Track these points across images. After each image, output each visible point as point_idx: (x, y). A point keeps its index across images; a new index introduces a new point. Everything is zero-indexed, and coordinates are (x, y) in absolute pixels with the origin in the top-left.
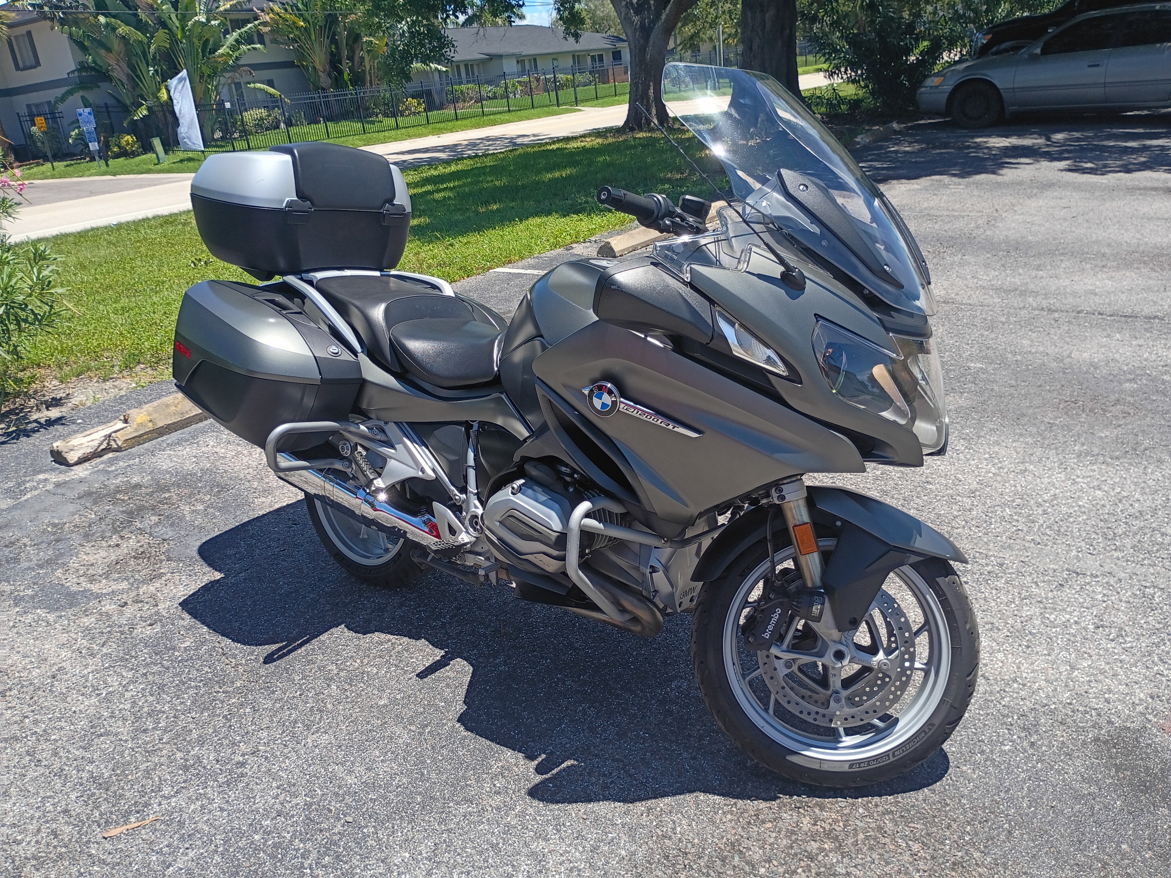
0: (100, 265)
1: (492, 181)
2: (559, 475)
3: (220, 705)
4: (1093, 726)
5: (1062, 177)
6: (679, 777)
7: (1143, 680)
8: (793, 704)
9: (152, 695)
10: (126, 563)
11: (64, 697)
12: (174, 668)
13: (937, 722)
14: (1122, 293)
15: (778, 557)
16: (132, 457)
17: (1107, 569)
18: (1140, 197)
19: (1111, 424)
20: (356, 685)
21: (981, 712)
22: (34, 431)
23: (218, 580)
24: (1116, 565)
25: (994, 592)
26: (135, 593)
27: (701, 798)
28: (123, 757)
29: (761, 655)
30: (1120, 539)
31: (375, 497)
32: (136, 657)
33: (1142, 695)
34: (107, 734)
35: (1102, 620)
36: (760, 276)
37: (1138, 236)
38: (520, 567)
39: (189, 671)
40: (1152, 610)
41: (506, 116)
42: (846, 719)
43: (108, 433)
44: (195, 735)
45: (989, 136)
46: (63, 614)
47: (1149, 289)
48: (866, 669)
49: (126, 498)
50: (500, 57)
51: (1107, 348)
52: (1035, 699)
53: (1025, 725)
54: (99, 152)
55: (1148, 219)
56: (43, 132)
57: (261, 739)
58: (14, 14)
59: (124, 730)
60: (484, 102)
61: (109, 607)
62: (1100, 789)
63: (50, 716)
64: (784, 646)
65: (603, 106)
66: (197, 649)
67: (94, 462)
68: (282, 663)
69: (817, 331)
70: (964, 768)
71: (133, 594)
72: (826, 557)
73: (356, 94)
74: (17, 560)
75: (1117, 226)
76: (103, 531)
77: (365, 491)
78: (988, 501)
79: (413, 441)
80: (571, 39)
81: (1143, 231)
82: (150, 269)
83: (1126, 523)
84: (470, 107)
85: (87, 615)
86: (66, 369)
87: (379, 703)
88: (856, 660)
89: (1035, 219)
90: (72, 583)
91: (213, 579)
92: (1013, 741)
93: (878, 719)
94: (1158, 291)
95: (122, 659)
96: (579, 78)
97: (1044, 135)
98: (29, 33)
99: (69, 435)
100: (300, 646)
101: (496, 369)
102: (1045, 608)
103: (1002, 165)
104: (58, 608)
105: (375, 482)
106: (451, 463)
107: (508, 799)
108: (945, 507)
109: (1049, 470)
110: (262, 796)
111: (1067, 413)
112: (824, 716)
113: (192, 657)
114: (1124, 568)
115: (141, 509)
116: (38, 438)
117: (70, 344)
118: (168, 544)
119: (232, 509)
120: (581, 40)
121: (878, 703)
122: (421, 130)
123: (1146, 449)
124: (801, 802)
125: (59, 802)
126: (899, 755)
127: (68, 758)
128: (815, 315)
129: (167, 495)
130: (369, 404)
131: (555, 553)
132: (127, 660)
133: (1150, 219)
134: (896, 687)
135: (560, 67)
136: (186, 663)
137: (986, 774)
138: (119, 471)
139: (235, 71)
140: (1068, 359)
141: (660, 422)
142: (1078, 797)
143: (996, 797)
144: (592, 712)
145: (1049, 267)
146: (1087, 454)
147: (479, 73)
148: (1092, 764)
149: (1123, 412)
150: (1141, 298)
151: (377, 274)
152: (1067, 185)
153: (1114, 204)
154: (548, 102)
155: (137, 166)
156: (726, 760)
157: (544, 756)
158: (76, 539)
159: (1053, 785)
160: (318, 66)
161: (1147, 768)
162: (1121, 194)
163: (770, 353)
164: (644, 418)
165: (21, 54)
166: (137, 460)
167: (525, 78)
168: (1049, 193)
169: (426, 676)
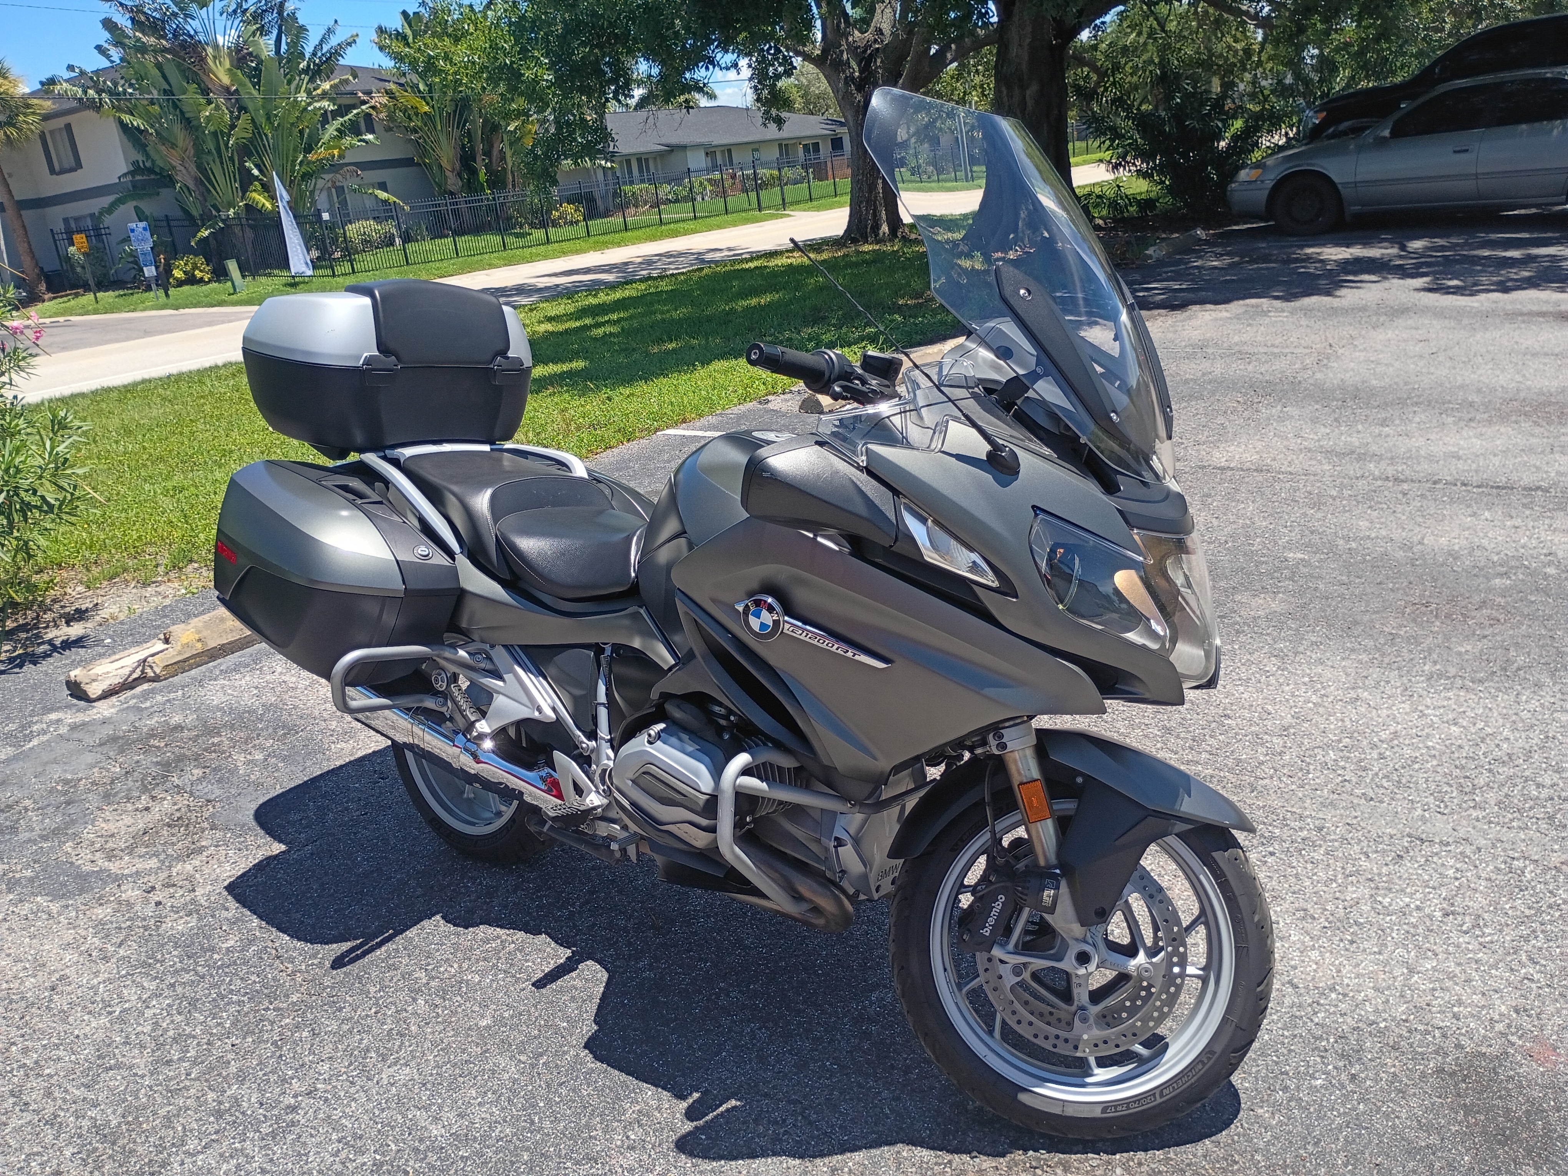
0: (151, 429)
1: (668, 311)
2: (710, 717)
3: (269, 1028)
4: (1437, 1052)
5: (1419, 300)
6: (876, 1124)
7: (1506, 987)
8: (1024, 1024)
9: (179, 1013)
10: (157, 832)
11: (64, 1016)
12: (212, 976)
13: (1218, 1048)
14: (1495, 455)
15: (1000, 826)
16: (173, 689)
17: (1462, 833)
18: (1523, 326)
19: (1474, 634)
20: (450, 999)
21: (1286, 1033)
22: (46, 656)
23: (277, 855)
24: (1474, 828)
25: (1309, 866)
26: (165, 874)
27: (905, 1154)
28: (137, 1098)
29: (981, 957)
30: (1481, 792)
31: (478, 745)
32: (162, 962)
33: (1503, 1008)
34: (118, 1066)
35: (1452, 905)
36: (960, 457)
37: (1518, 378)
38: (660, 841)
39: (231, 980)
40: (1521, 890)
41: (691, 225)
42: (1096, 1045)
43: (143, 657)
44: (233, 1069)
45: (1324, 245)
46: (70, 902)
47: (1531, 450)
48: (1123, 978)
49: (162, 744)
50: (684, 148)
51: (1471, 531)
52: (1360, 1015)
53: (1343, 1051)
54: (157, 278)
55: (1533, 355)
56: (84, 254)
57: (320, 1074)
58: (49, 103)
59: (141, 1061)
60: (662, 207)
61: (131, 893)
62: (1443, 1139)
63: (44, 1042)
64: (1011, 947)
65: (818, 209)
66: (242, 950)
67: (123, 696)
68: (354, 968)
69: (1036, 528)
70: (1260, 1111)
71: (163, 875)
72: (1063, 824)
73: (494, 199)
74: (14, 829)
75: (1490, 365)
76: (129, 790)
77: (466, 737)
78: (1306, 742)
79: (526, 669)
80: (773, 126)
81: (1525, 372)
82: (216, 434)
83: (1490, 771)
84: (644, 212)
85: (101, 905)
86: (95, 571)
87: (480, 1023)
88: (1108, 964)
89: (1381, 356)
90: (85, 860)
91: (270, 854)
92: (1327, 1073)
93: (1140, 1044)
94: (1543, 452)
95: (144, 964)
96: (788, 173)
97: (1397, 243)
98: (68, 127)
99: (94, 659)
100: (380, 945)
101: (633, 575)
102: (1377, 888)
103: (1340, 284)
104: (64, 895)
105: (478, 725)
106: (576, 700)
107: (645, 1157)
108: (1248, 750)
109: (1389, 698)
110: (318, 1153)
111: (1414, 621)
112: (1066, 1041)
113: (235, 962)
114: (1485, 833)
115: (180, 759)
116: (51, 664)
117: (102, 537)
118: (214, 807)
119: (300, 759)
120: (785, 127)
121: (1139, 1024)
122: (578, 244)
123: (1519, 669)
124: (1038, 1159)
125: (48, 1161)
126: (1169, 1094)
127: (64, 1100)
128: (1033, 507)
129: (216, 740)
130: (470, 621)
131: (704, 822)
132: (150, 965)
133: (1535, 355)
134: (1162, 1001)
135: (763, 159)
136: (227, 970)
137: (1289, 1119)
138: (155, 708)
139: (337, 172)
140: (1419, 547)
141: (836, 648)
142: (1412, 1152)
143: (1302, 1151)
144: (763, 1034)
145: (1397, 422)
146: (1440, 675)
147: (657, 170)
148: (1433, 1104)
149: (1490, 618)
150: (1520, 463)
151: (486, 448)
152: (1425, 310)
153: (1488, 335)
154: (746, 206)
155: (206, 296)
156: (940, 1101)
157: (696, 1095)
158: (94, 800)
159: (1378, 1135)
160: (444, 163)
161: (1508, 1110)
162: (1498, 321)
163: (975, 557)
164: (815, 642)
165: (57, 155)
166: (180, 692)
167: (717, 175)
168: (1401, 322)
169: (544, 986)
